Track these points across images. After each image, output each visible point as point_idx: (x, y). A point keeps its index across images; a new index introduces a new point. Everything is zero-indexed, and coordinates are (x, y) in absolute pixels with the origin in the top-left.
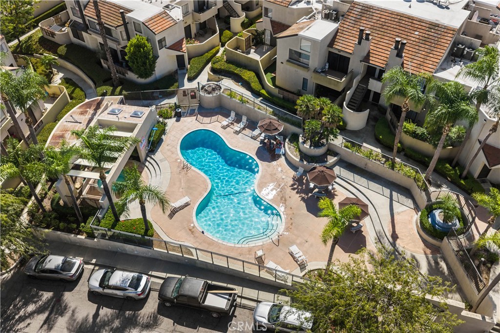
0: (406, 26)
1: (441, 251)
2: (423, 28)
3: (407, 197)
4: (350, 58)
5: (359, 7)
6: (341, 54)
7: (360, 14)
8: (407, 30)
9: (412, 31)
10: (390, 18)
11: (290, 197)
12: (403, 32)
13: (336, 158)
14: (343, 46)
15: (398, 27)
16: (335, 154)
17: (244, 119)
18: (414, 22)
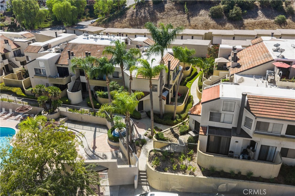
0: (94, 49)
1: (120, 149)
2: (102, 48)
3: (104, 129)
4: (68, 68)
5: (71, 45)
6: (63, 66)
7: (72, 47)
8: (94, 50)
9: (96, 50)
10: (86, 47)
12: (92, 52)
13: (65, 118)
14: (63, 62)
15: (90, 50)
16: (64, 117)
17: (11, 110)
18: (97, 46)
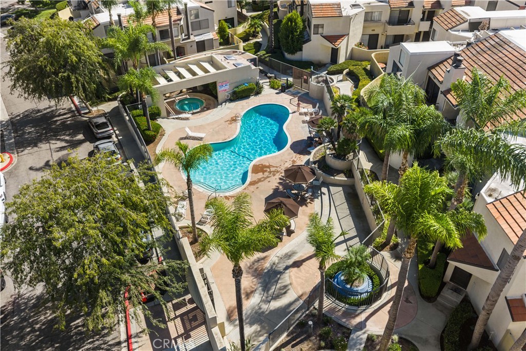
0: (523, 72)
4: (439, 88)
5: (496, 39)
6: (435, 81)
7: (491, 47)
9: (524, 79)
10: (515, 59)
11: (269, 182)
12: (513, 78)
13: (346, 179)
15: (513, 71)
16: (349, 176)
